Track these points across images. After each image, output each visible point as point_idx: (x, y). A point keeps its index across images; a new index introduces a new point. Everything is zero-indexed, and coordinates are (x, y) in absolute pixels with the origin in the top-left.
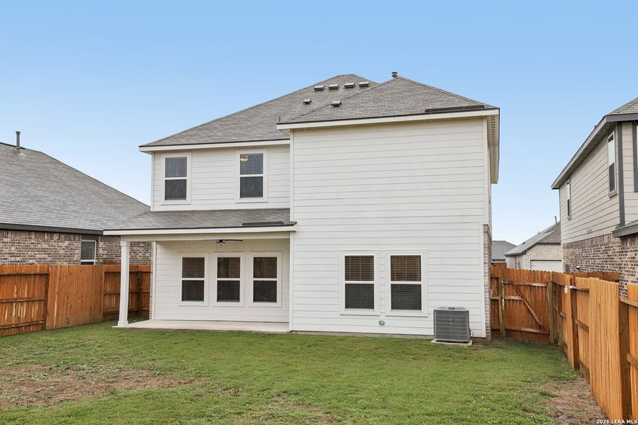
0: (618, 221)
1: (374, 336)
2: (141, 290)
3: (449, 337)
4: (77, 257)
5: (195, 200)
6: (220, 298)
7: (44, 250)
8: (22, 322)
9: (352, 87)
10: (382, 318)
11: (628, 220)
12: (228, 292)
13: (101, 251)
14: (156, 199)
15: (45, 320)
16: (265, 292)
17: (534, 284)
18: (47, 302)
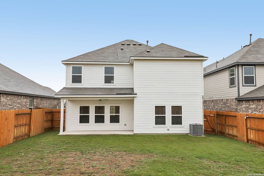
0: (237, 95)
1: (165, 134)
2: (53, 119)
3: (198, 134)
4: (28, 106)
5: (85, 83)
6: (96, 122)
7: (19, 103)
8: (23, 134)
9: (135, 44)
10: (168, 128)
11: (241, 95)
12: (100, 119)
13: (35, 103)
14: (68, 82)
15: (30, 133)
16: (115, 119)
17: (211, 115)
18: (30, 125)
